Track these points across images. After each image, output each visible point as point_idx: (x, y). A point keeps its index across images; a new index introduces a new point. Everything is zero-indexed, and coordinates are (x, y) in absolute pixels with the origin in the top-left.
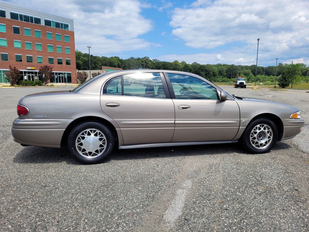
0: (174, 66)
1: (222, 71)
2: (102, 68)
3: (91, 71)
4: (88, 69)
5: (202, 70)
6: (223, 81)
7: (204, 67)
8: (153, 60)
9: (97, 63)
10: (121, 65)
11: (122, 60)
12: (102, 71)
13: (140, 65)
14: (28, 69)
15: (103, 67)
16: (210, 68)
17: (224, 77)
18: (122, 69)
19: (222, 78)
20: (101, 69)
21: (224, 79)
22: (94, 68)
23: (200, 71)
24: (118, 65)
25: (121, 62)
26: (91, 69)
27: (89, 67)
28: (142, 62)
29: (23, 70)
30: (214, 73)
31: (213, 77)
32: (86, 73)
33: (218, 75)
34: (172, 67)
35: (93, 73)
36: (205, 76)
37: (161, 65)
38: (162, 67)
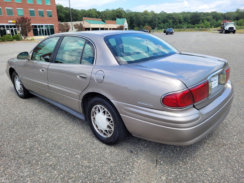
0: (144, 15)
1: (187, 18)
2: (82, 19)
3: (73, 22)
4: (70, 21)
5: (170, 18)
6: (188, 27)
7: (171, 16)
8: (126, 10)
9: (77, 16)
10: (98, 16)
11: (99, 12)
12: (83, 22)
13: (115, 16)
14: (9, 23)
16: (176, 16)
17: (189, 23)
18: (101, 19)
19: (187, 25)
21: (189, 25)
22: (75, 20)
23: (168, 19)
24: (95, 17)
25: (99, 14)
26: (73, 21)
28: (117, 13)
29: (5, 24)
30: (180, 20)
31: (179, 24)
33: (184, 22)
34: (143, 17)
35: (75, 25)
36: (172, 24)
37: (133, 15)
38: (134, 17)
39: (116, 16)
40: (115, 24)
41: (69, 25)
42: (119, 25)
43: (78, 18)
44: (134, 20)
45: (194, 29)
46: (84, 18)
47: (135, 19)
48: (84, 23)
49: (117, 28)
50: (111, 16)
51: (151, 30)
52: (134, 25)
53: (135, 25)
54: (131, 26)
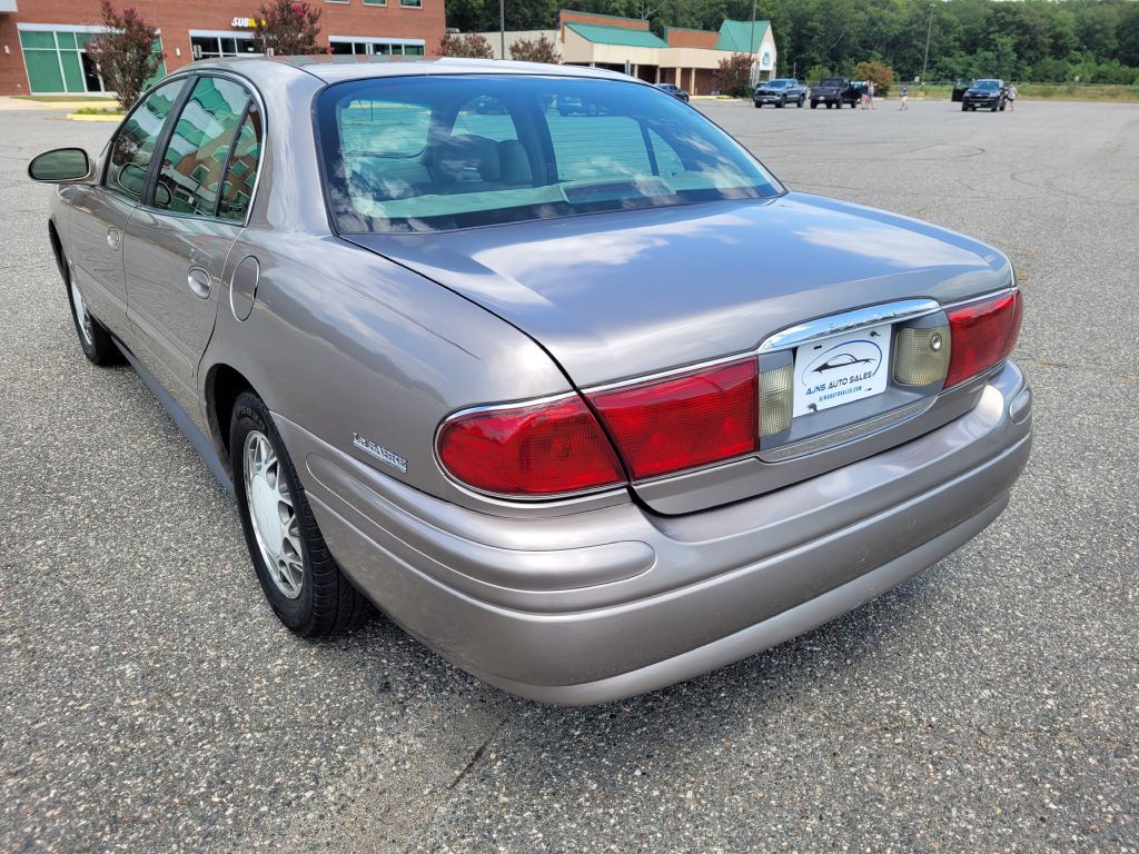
0: (870, 9)
1: (1098, 27)
2: (558, 20)
3: (506, 34)
4: (494, 28)
5: (1003, 27)
6: (1099, 78)
7: (1015, 14)
10: (640, 8)
12: (559, 33)
13: (722, 10)
14: (238, 29)
16: (1042, 16)
17: (1105, 56)
18: (646, 24)
19: (1092, 64)
20: (554, 26)
21: (1103, 67)
22: (512, 25)
23: (992, 29)
24: (625, 11)
26: (506, 30)
29: (219, 34)
30: (1057, 37)
31: (1049, 59)
32: (484, 41)
33: (1078, 49)
34: (861, 15)
35: (517, 46)
36: (1014, 56)
37: (812, 7)
38: (817, 17)
39: (725, 6)
40: (711, 46)
41: (489, 48)
42: (728, 56)
43: (545, 17)
44: (813, 29)
45: (1129, 91)
46: (565, 15)
47: (821, 28)
48: (563, 40)
49: (718, 66)
50: (703, 9)
51: (893, 87)
52: (813, 55)
53: (815, 54)
54: (797, 60)
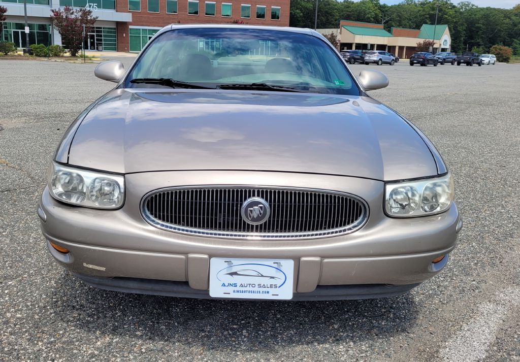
0: (514, 18)
2: (339, 24)
8: (459, 4)
9: (331, 15)
10: (382, 17)
11: (384, 6)
12: (339, 30)
13: (426, 18)
15: (342, 22)
18: (382, 26)
20: (337, 26)
24: (373, 18)
25: (383, 12)
26: (318, 28)
27: (314, 23)
28: (433, 9)
34: (507, 21)
37: (479, 16)
38: (481, 22)
39: (428, 16)
40: (415, 36)
42: (422, 41)
43: (332, 21)
44: (479, 28)
47: (484, 27)
48: (341, 33)
49: (416, 46)
50: (416, 17)
52: (478, 41)
53: (480, 40)
54: (469, 44)
